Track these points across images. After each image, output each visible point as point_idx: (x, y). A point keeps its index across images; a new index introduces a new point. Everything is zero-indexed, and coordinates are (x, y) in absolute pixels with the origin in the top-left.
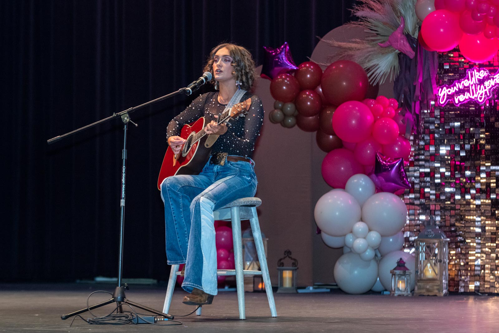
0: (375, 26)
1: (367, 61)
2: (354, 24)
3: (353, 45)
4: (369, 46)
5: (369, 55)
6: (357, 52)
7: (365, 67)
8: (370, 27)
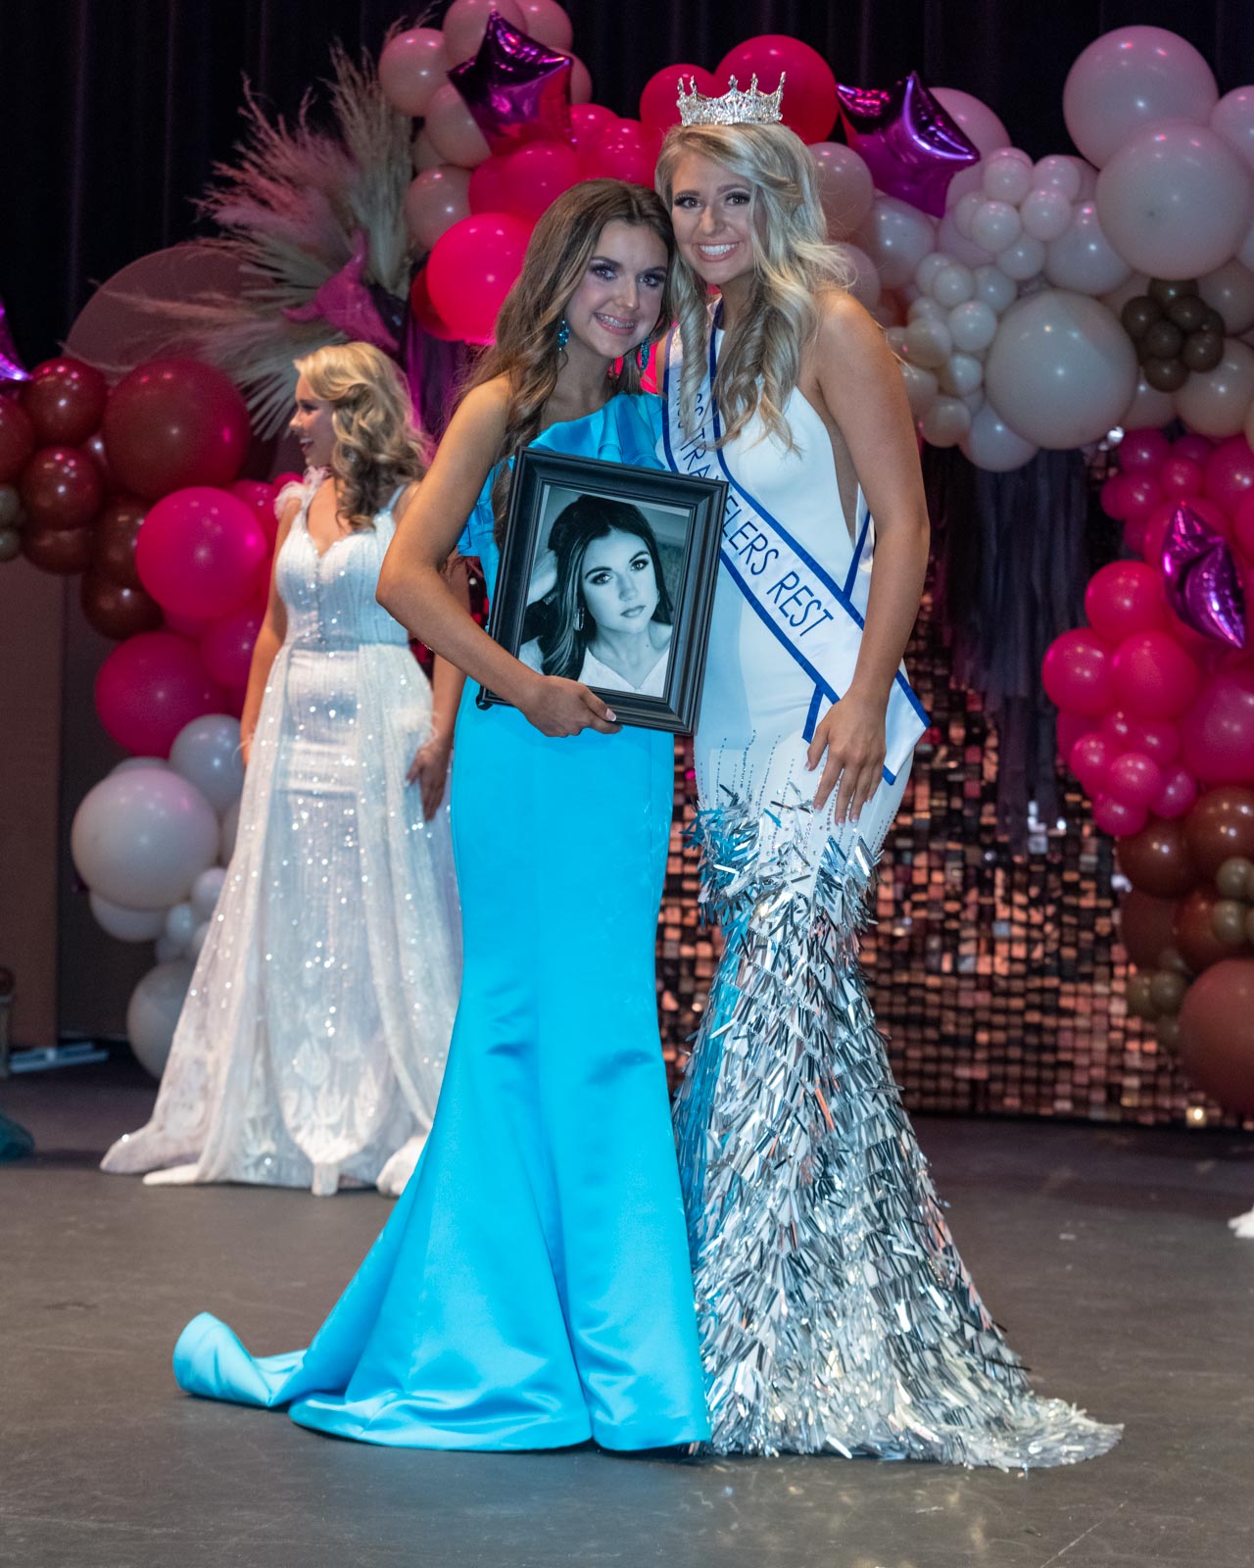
0: (272, 255)
1: (245, 362)
2: (206, 246)
3: (205, 312)
4: (253, 316)
5: (253, 345)
6: (217, 333)
7: (240, 380)
8: (257, 257)
